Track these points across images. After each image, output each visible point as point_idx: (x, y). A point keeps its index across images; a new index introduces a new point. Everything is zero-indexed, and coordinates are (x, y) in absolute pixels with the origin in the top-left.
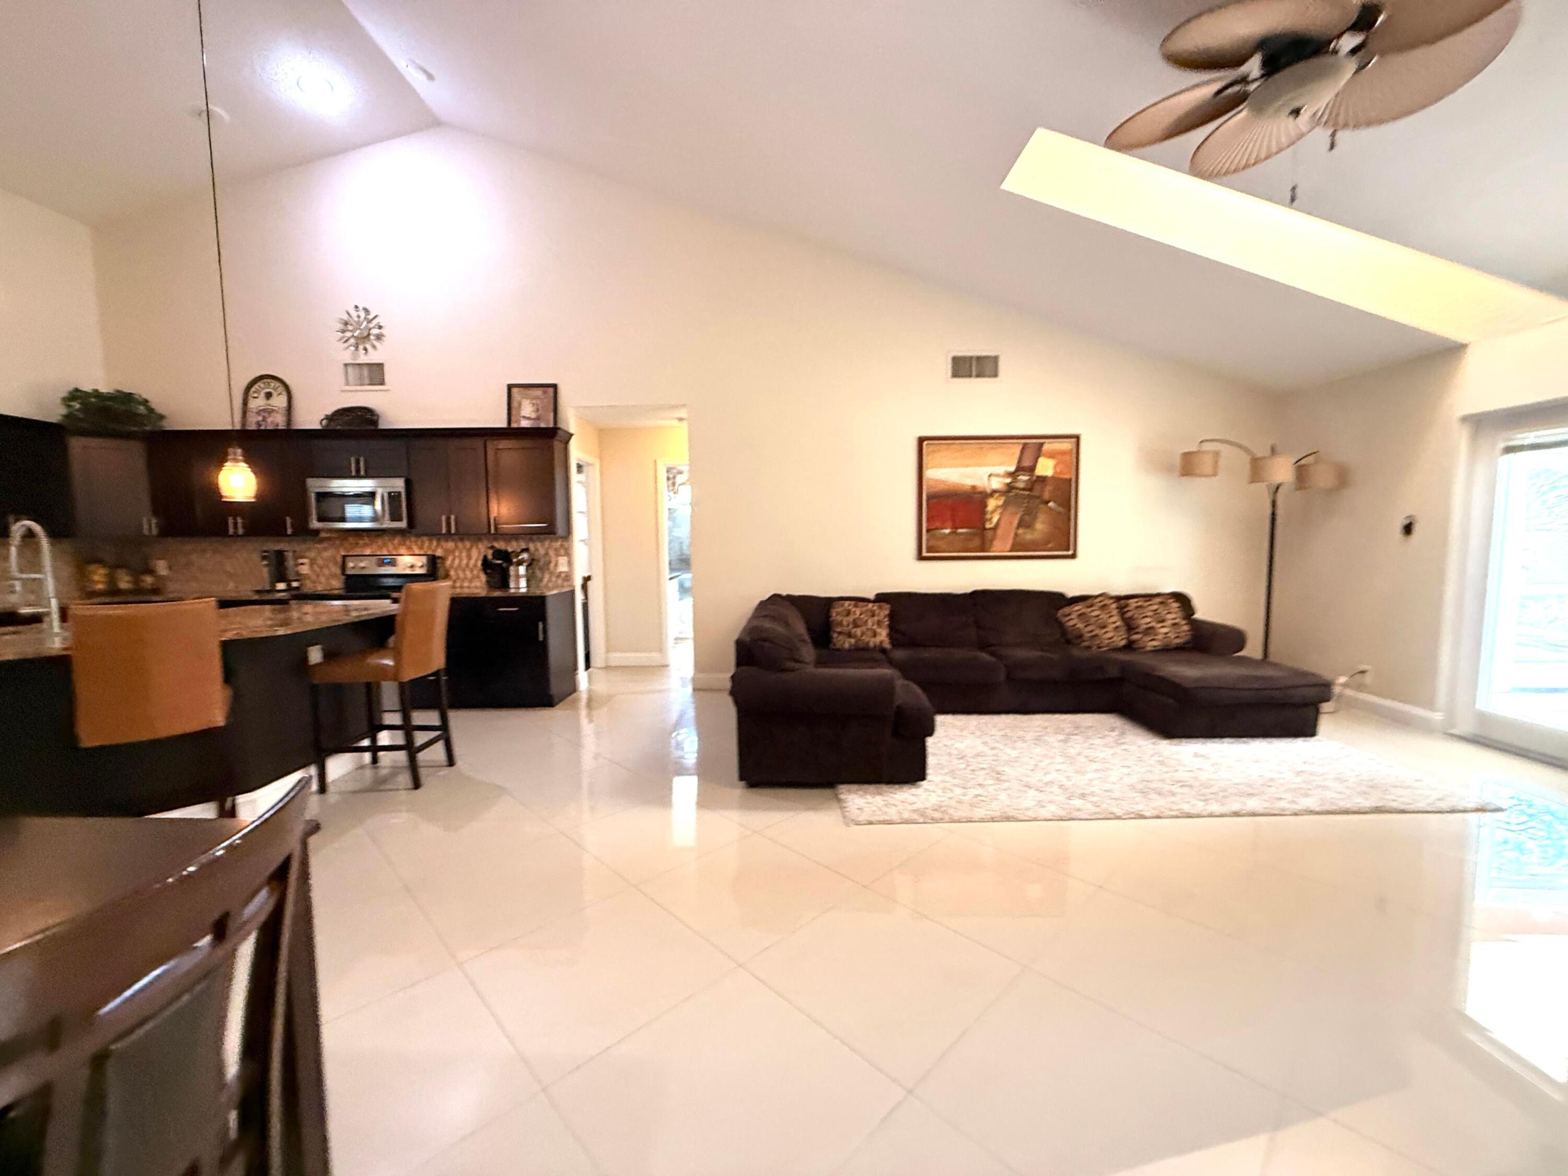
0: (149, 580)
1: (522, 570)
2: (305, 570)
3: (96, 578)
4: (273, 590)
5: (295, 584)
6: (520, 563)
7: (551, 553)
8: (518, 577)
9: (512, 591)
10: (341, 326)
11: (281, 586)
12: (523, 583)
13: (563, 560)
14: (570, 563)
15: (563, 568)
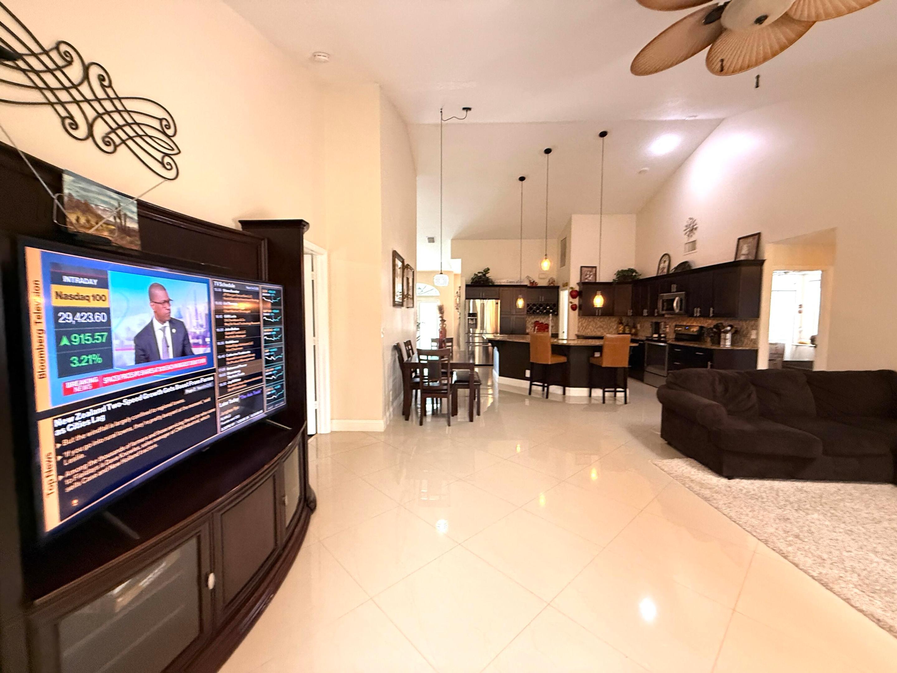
0: (633, 331)
1: (729, 336)
2: (668, 330)
3: (620, 329)
4: (652, 337)
5: (663, 335)
6: (726, 332)
7: (749, 328)
8: (725, 339)
9: (722, 346)
10: (685, 228)
11: (656, 336)
12: (728, 344)
13: (754, 332)
14: (757, 334)
15: (753, 337)
